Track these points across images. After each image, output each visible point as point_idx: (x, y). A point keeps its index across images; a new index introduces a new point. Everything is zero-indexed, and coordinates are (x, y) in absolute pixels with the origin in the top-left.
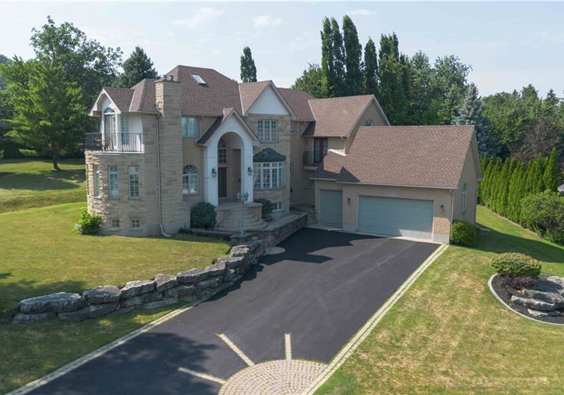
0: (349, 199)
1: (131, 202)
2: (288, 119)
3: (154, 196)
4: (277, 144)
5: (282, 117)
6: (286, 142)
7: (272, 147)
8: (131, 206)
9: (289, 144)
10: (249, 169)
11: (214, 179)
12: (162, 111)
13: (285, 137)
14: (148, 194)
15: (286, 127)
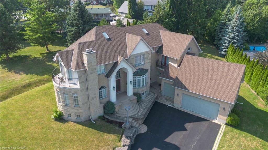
0: (178, 94)
1: (75, 108)
2: (150, 52)
3: (86, 105)
4: (144, 65)
5: (147, 52)
6: (149, 63)
7: (142, 67)
8: (76, 110)
9: (150, 63)
10: (131, 82)
11: (114, 91)
12: (87, 68)
13: (148, 61)
14: (83, 104)
15: (149, 56)
